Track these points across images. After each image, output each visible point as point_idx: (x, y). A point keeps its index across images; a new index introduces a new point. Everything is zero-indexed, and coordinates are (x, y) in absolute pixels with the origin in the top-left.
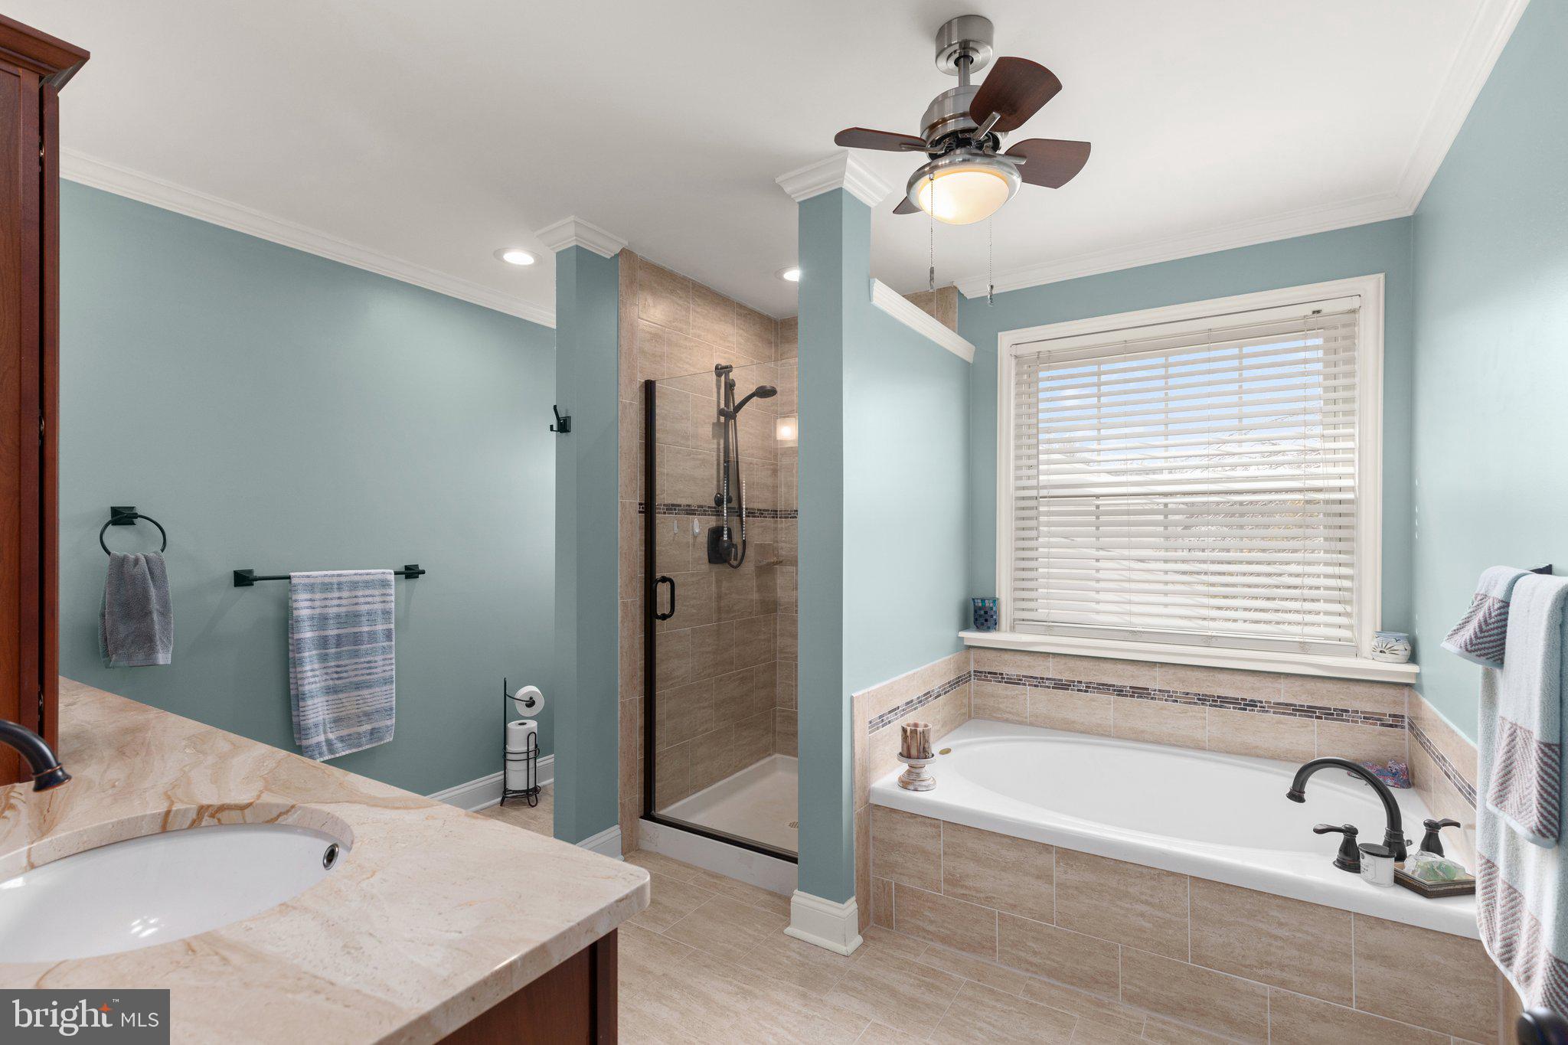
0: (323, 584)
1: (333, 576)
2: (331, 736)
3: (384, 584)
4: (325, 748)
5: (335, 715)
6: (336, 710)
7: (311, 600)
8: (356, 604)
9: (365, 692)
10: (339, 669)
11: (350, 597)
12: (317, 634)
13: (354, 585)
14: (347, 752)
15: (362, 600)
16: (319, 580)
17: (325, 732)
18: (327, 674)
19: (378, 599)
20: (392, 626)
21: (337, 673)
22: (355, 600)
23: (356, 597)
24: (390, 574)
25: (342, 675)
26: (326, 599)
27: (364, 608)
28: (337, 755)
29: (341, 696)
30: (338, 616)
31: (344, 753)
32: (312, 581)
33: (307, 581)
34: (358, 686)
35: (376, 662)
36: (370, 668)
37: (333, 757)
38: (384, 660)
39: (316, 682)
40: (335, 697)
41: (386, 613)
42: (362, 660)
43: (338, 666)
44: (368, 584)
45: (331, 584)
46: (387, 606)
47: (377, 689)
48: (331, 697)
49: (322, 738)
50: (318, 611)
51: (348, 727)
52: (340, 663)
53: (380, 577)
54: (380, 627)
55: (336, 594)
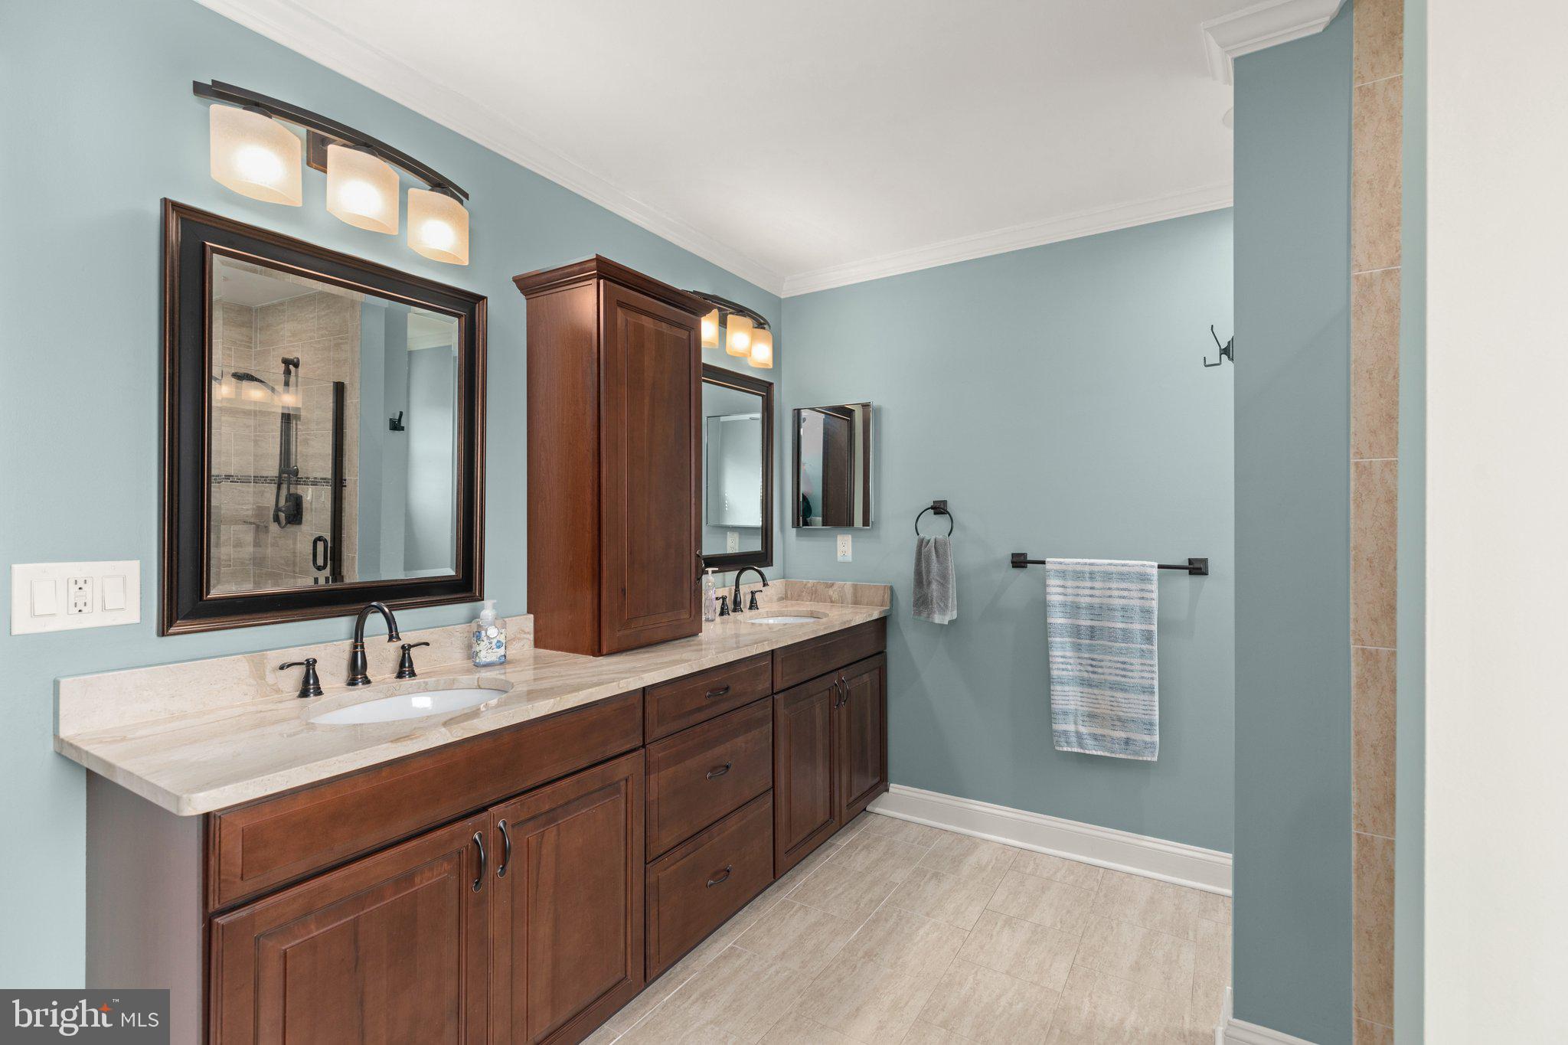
0: (1075, 572)
1: (1086, 564)
2: (1083, 730)
3: (1144, 578)
4: (1073, 739)
5: (1091, 709)
6: (1091, 705)
7: (1063, 586)
8: (1110, 596)
9: (1119, 695)
10: (1094, 663)
11: (1104, 589)
12: (1070, 621)
13: (1108, 576)
14: (1099, 753)
15: (1116, 593)
16: (1070, 568)
17: (1076, 723)
18: (1081, 664)
19: (1135, 594)
20: (1155, 628)
21: (1092, 666)
22: (1108, 593)
23: (1110, 589)
24: (1152, 567)
25: (1096, 670)
26: (1078, 587)
27: (1117, 602)
28: (1087, 752)
29: (1096, 691)
30: (1091, 607)
31: (1095, 753)
32: (1063, 567)
33: (1058, 567)
34: (1114, 686)
35: (1131, 664)
36: (1124, 669)
37: (1082, 751)
38: (1142, 664)
39: (1067, 670)
40: (1090, 690)
41: (1146, 612)
42: (1116, 659)
43: (1093, 659)
44: (1123, 576)
45: (1083, 572)
46: (1147, 604)
47: (1133, 696)
48: (1086, 690)
49: (1071, 728)
50: (1070, 599)
51: (1102, 727)
52: (1096, 656)
53: (1137, 569)
54: (1137, 627)
55: (1088, 584)
